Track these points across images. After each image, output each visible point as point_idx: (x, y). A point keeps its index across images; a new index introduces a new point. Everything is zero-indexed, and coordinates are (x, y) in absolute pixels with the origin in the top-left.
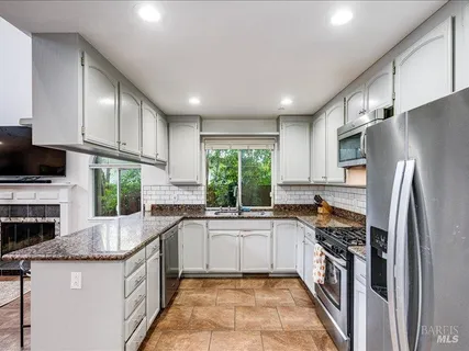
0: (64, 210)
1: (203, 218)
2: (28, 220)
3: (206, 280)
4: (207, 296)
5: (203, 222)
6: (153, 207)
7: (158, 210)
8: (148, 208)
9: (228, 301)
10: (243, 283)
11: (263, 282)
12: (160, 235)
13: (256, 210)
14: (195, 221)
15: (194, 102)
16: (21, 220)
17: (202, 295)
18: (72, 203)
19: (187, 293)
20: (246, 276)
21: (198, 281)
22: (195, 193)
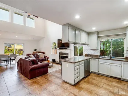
0: (69, 54)
1: (98, 58)
2: (64, 55)
3: (98, 75)
4: (97, 78)
5: (98, 59)
6: (86, 55)
7: (87, 55)
8: (85, 55)
9: (102, 81)
10: (110, 79)
11: (118, 80)
12: (84, 60)
13: (117, 58)
14: (95, 59)
15: (94, 29)
16: (63, 55)
17: (96, 78)
18: (71, 53)
19: (92, 76)
20: (111, 77)
21: (95, 74)
22: (96, 52)
